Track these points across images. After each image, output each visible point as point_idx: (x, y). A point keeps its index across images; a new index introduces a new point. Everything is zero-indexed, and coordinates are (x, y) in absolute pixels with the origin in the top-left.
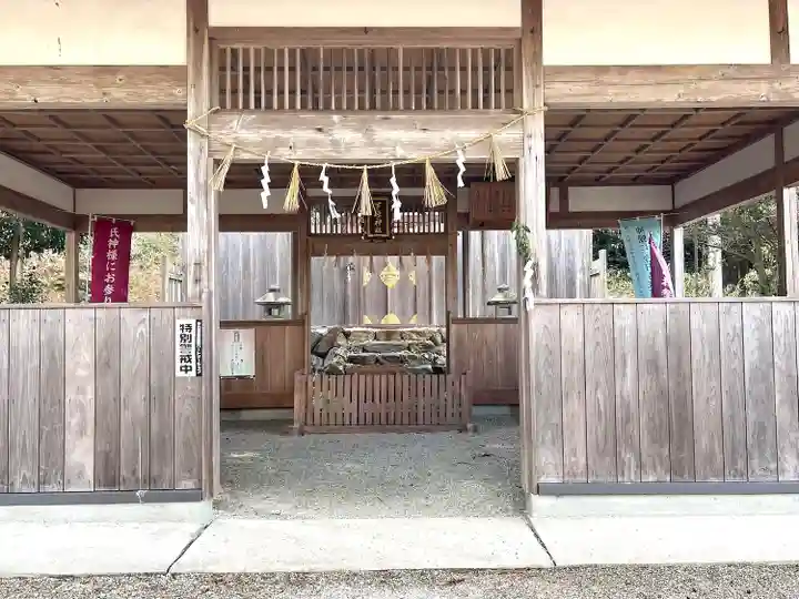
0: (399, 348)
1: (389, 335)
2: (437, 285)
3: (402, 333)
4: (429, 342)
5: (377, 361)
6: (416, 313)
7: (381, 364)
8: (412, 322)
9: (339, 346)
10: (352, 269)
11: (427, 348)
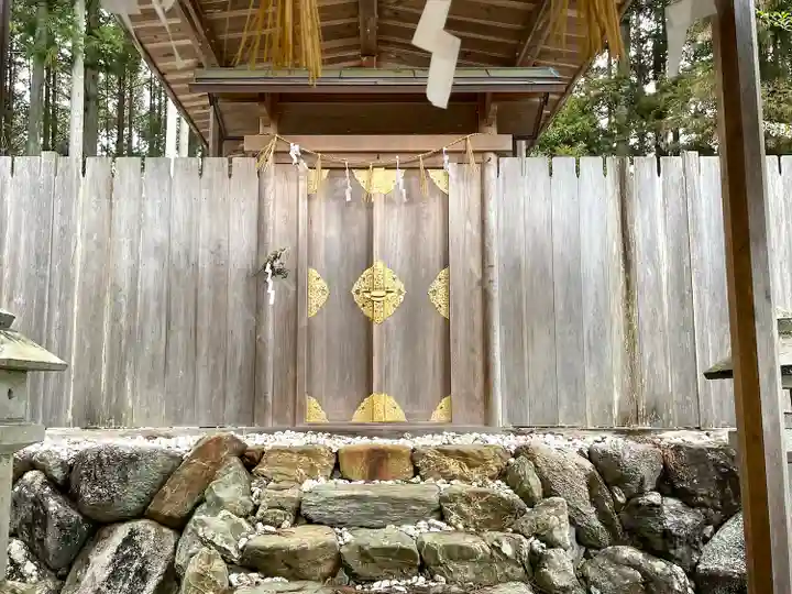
0: (406, 510)
1: (376, 464)
2: (503, 323)
3: (414, 455)
4: (503, 491)
5: (340, 562)
6: (447, 391)
7: (355, 578)
8: (438, 416)
9: (219, 504)
10: (276, 272)
11: (500, 515)
